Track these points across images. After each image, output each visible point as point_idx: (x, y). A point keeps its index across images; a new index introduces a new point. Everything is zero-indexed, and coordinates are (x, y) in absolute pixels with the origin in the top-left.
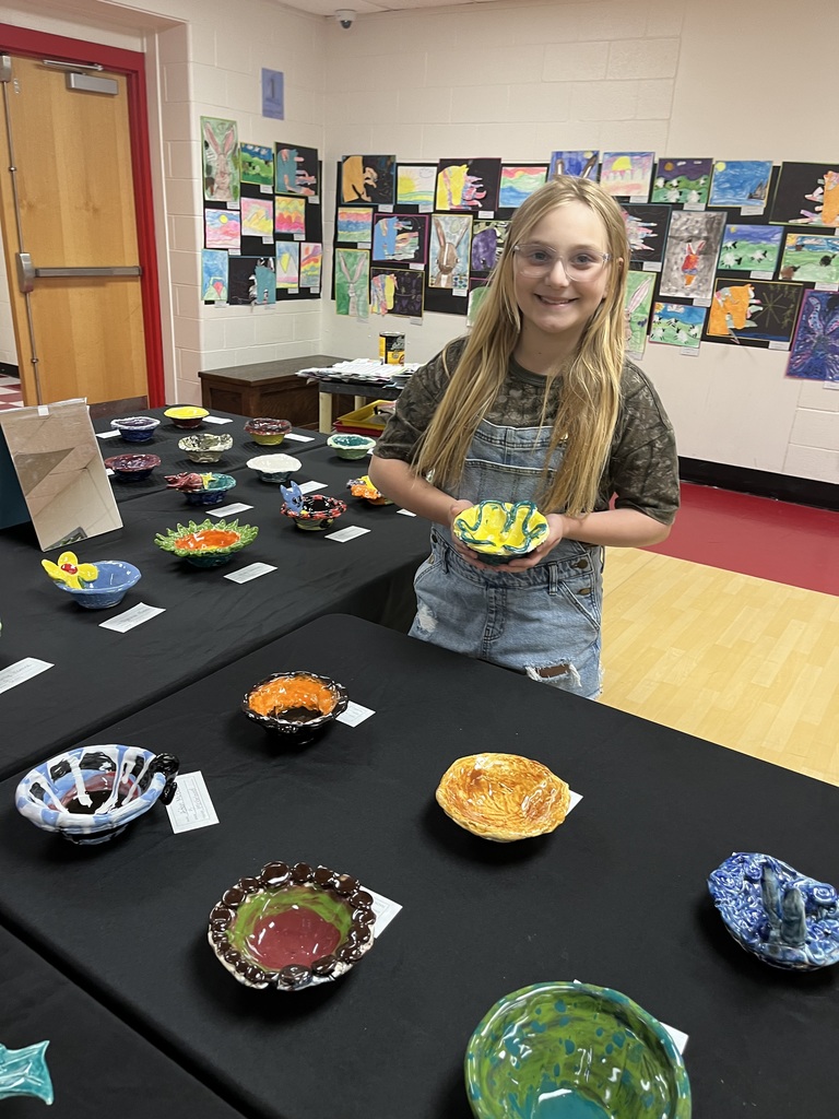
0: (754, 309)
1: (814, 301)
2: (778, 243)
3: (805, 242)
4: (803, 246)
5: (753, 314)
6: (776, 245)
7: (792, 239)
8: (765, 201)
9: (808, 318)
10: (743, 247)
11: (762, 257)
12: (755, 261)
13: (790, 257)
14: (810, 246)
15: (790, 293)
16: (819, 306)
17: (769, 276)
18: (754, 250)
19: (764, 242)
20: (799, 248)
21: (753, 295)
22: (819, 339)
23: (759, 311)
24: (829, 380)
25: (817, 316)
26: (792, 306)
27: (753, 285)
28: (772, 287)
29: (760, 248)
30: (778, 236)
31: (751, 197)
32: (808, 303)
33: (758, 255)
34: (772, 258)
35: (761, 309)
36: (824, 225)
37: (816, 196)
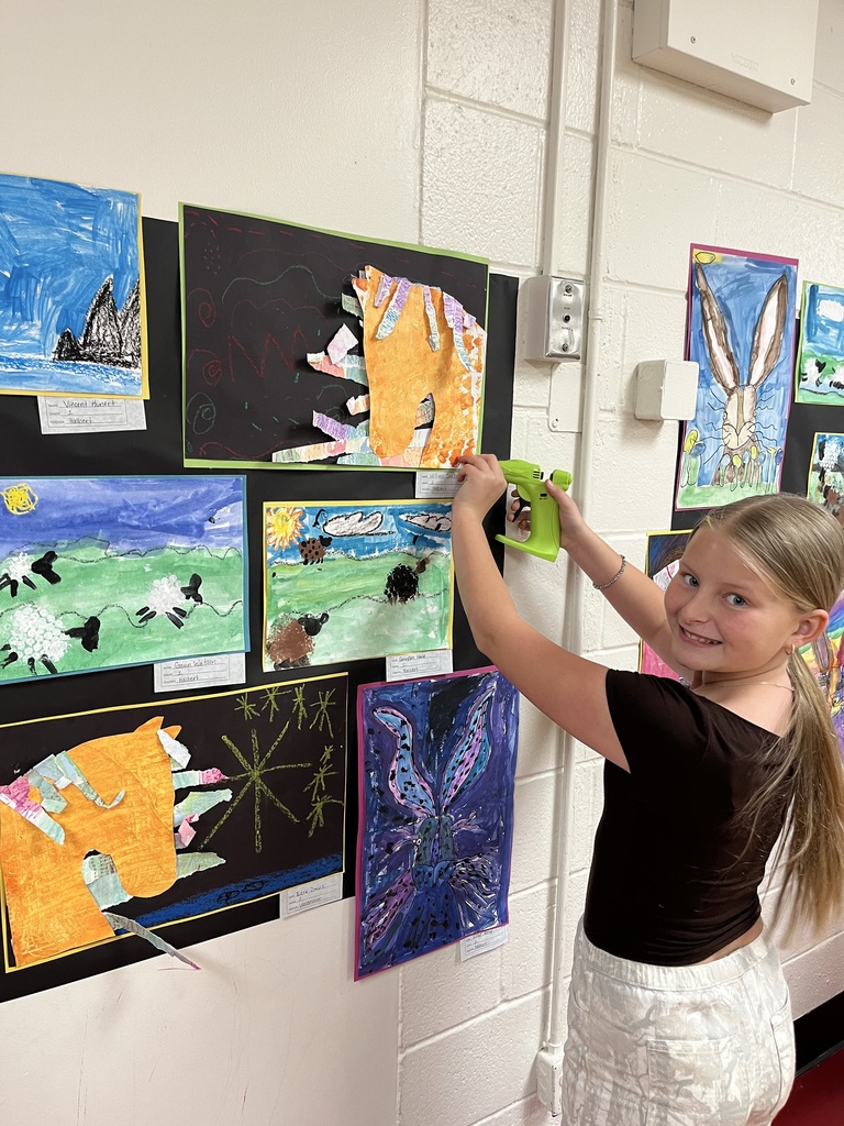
0: (199, 804)
1: (390, 719)
2: (240, 541)
3: (331, 529)
4: (326, 542)
5: (202, 825)
6: (233, 550)
7: (283, 520)
8: (141, 372)
9: (385, 776)
10: (87, 573)
11: (188, 604)
12: (161, 623)
13: (290, 588)
14: (351, 542)
15: (311, 711)
16: (408, 731)
17: (232, 671)
18: (143, 580)
19: (178, 543)
20: (313, 550)
21: (182, 755)
22: (426, 830)
23: (223, 805)
24: (468, 932)
25: (407, 763)
26: (328, 751)
27: (170, 717)
28: (247, 707)
29: (168, 568)
30: (233, 516)
31: (71, 351)
32: (377, 730)
33: (166, 594)
34: (226, 600)
35: (226, 795)
36: (379, 464)
37: (337, 358)
